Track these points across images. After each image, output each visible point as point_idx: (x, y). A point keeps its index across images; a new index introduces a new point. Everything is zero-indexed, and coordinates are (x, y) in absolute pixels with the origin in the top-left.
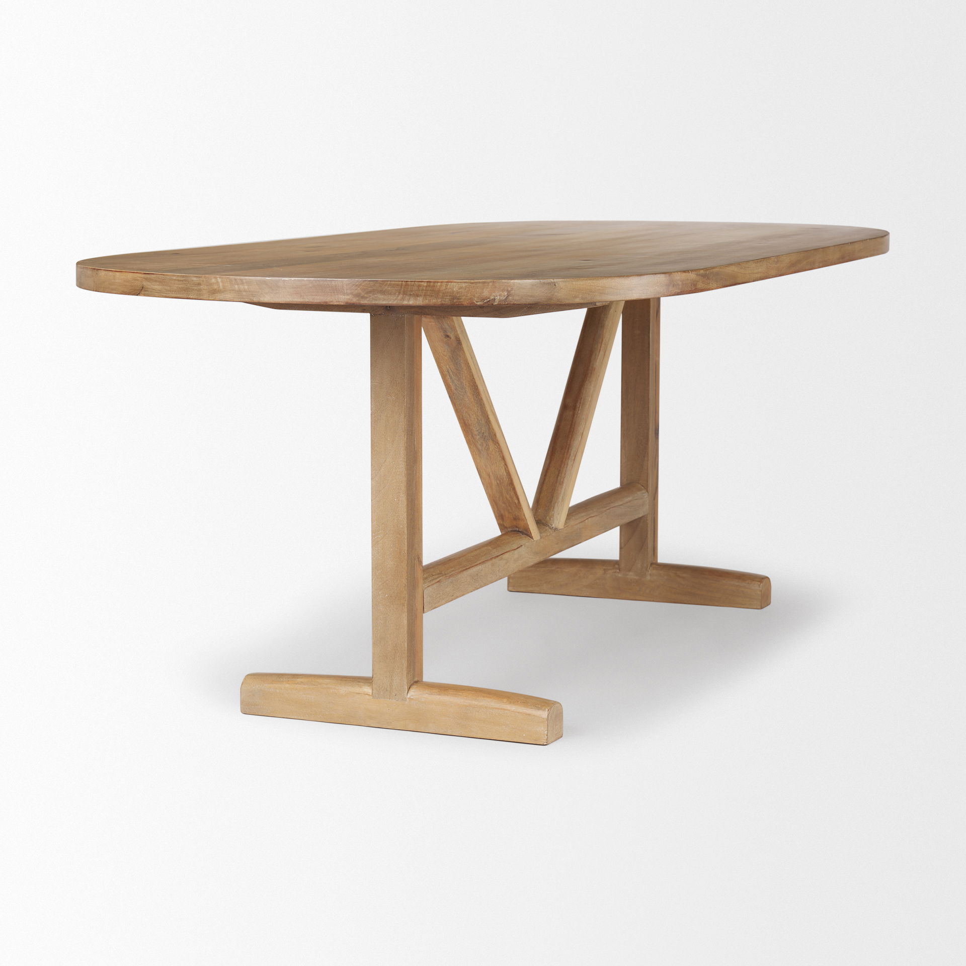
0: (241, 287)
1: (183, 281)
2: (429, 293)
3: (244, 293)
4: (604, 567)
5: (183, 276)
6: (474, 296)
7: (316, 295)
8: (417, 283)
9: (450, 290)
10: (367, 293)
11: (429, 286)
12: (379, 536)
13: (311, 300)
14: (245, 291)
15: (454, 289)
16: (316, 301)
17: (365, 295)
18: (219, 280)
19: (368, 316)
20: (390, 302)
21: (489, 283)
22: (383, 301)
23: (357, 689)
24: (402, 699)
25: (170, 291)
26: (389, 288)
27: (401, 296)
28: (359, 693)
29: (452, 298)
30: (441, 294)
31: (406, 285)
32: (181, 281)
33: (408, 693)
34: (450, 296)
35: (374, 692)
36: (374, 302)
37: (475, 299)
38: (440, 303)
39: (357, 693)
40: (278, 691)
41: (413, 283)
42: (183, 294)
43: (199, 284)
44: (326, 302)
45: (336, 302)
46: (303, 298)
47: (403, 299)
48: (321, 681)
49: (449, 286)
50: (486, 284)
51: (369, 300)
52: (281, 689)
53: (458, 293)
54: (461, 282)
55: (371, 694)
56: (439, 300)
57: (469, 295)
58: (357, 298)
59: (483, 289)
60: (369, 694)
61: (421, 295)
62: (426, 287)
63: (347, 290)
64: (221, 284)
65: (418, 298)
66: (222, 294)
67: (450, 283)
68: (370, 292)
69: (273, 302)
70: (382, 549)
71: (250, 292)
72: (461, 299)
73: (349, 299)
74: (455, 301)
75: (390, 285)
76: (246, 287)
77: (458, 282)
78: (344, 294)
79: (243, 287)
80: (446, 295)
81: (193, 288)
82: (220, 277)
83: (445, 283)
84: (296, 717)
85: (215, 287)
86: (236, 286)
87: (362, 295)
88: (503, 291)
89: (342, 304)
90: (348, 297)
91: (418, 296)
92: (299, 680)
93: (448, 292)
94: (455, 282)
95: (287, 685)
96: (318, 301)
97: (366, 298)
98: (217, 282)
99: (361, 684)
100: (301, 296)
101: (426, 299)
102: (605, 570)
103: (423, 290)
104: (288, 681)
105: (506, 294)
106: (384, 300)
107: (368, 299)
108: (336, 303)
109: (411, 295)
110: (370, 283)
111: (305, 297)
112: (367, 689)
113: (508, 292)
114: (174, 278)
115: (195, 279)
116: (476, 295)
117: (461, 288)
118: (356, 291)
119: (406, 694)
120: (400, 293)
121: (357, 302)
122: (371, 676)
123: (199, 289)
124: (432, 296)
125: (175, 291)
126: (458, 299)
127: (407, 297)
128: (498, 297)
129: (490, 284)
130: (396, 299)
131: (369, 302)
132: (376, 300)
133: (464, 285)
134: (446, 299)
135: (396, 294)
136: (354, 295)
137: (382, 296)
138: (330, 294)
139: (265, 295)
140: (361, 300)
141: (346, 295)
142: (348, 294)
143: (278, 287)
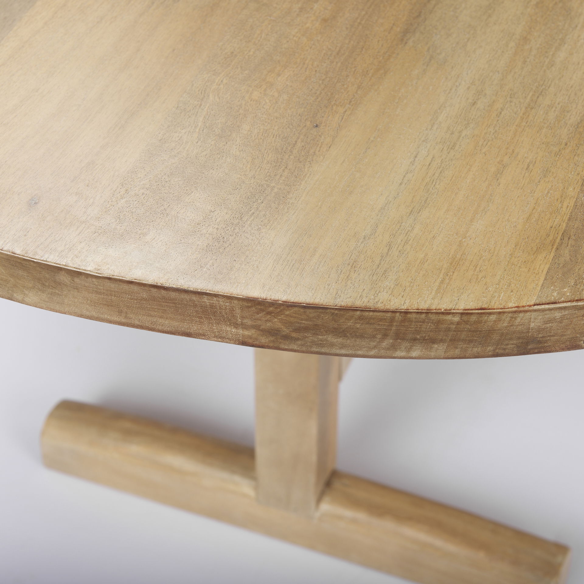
2: (463, 336)
7: (161, 317)
8: (433, 317)
10: (298, 330)
11: (466, 322)
15: (532, 325)
17: (294, 335)
22: (341, 348)
26: (358, 326)
31: (403, 321)
34: (519, 338)
41: (423, 316)
49: (519, 320)
53: (539, 330)
58: (272, 339)
61: (442, 341)
62: (458, 323)
65: (436, 346)
67: (521, 315)
68: (306, 329)
72: (546, 342)
75: (360, 318)
78: (236, 326)
83: (510, 315)
90: (246, 333)
91: (433, 341)
93: (514, 332)
94: (535, 311)
101: (456, 348)
103: (449, 330)
107: (299, 342)
109: (415, 339)
117: (550, 321)
118: (269, 324)
120: (385, 336)
124: (471, 341)
127: (406, 344)
130: (375, 347)
134: (507, 345)
135: (374, 337)
136: (262, 331)
137: (340, 340)
138: (198, 319)
139: (27, 292)
140: (280, 343)
141: (242, 328)
142: (245, 327)
143: (59, 284)
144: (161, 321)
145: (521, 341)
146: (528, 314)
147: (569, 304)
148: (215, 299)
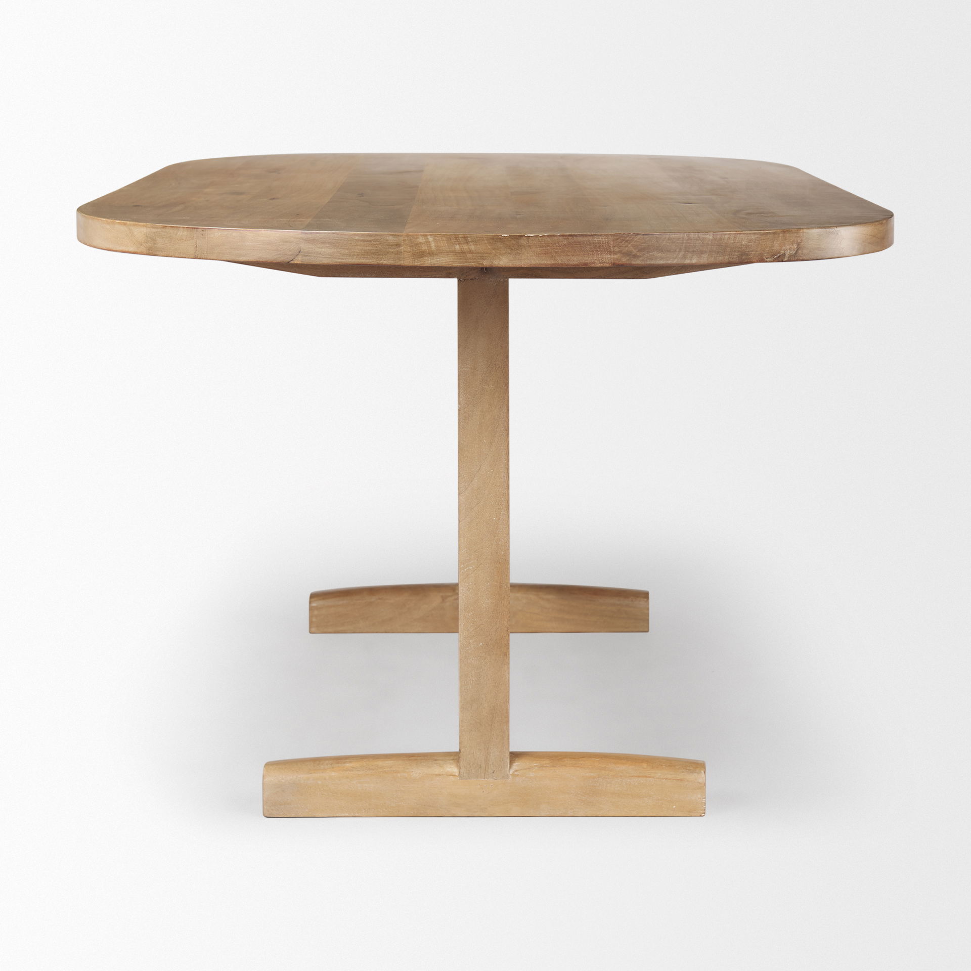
0: (465, 247)
1: (370, 241)
3: (469, 256)
4: (441, 594)
5: (371, 236)
6: (764, 251)
7: (573, 256)
8: (701, 236)
9: (738, 244)
10: (640, 250)
11: (715, 240)
12: (471, 568)
13: (566, 262)
14: (471, 252)
15: (743, 243)
16: (572, 263)
17: (638, 254)
18: (430, 239)
19: (454, 282)
20: (669, 262)
21: (779, 234)
22: (661, 260)
23: (436, 770)
24: (503, 777)
25: (350, 255)
26: (668, 244)
27: (682, 253)
28: (440, 775)
29: (740, 255)
30: (729, 250)
32: (368, 241)
33: (510, 770)
34: (739, 251)
35: (462, 771)
36: (648, 262)
37: (766, 254)
38: (727, 261)
39: (437, 775)
40: (320, 782)
41: (696, 236)
42: (370, 259)
43: (398, 245)
44: (586, 264)
45: (600, 263)
46: (554, 260)
47: (684, 257)
48: (380, 763)
49: (737, 239)
50: (776, 236)
51: (643, 260)
52: (325, 779)
53: (747, 247)
54: (750, 234)
55: (457, 774)
56: (727, 257)
57: (759, 250)
58: (628, 258)
59: (773, 242)
60: (454, 774)
61: (706, 252)
62: (712, 240)
63: (614, 247)
64: (433, 245)
65: (703, 255)
66: (435, 257)
67: (738, 236)
68: (644, 249)
69: (513, 266)
70: (475, 584)
71: (477, 253)
72: (750, 255)
73: (617, 259)
74: (743, 258)
75: (669, 239)
76: (472, 247)
77: (747, 234)
78: (610, 253)
79: (467, 247)
80: (734, 249)
81: (388, 250)
82: (431, 235)
83: (734, 235)
84: (347, 815)
85: (424, 248)
86: (457, 247)
87: (634, 254)
88: (793, 243)
89: (608, 265)
90: (616, 257)
91: (702, 252)
92: (348, 765)
93: (736, 247)
94: (744, 234)
95: (333, 774)
96: (575, 263)
97: (639, 257)
98: (428, 242)
99: (440, 762)
100: (552, 257)
102: (442, 597)
104: (333, 768)
105: (795, 247)
106: (661, 258)
107: (641, 259)
108: (599, 265)
109: (694, 251)
110: (643, 238)
111: (557, 258)
112: (452, 769)
113: (798, 244)
114: (357, 238)
115: (391, 238)
116: (766, 250)
117: (750, 241)
118: (626, 248)
119: (508, 770)
121: (627, 262)
122: (458, 750)
123: (398, 251)
124: (718, 252)
125: (358, 255)
126: (747, 255)
128: (788, 251)
129: (781, 235)
131: (643, 263)
132: (651, 259)
133: (753, 237)
134: (734, 255)
135: (675, 251)
136: (623, 253)
137: (660, 254)
138: (591, 253)
139: (501, 257)
140: (632, 260)
141: (614, 254)
142: (615, 253)
143: (520, 246)
144: (573, 258)
145: (739, 253)
146: (741, 235)
147: (757, 232)
148: (600, 237)
